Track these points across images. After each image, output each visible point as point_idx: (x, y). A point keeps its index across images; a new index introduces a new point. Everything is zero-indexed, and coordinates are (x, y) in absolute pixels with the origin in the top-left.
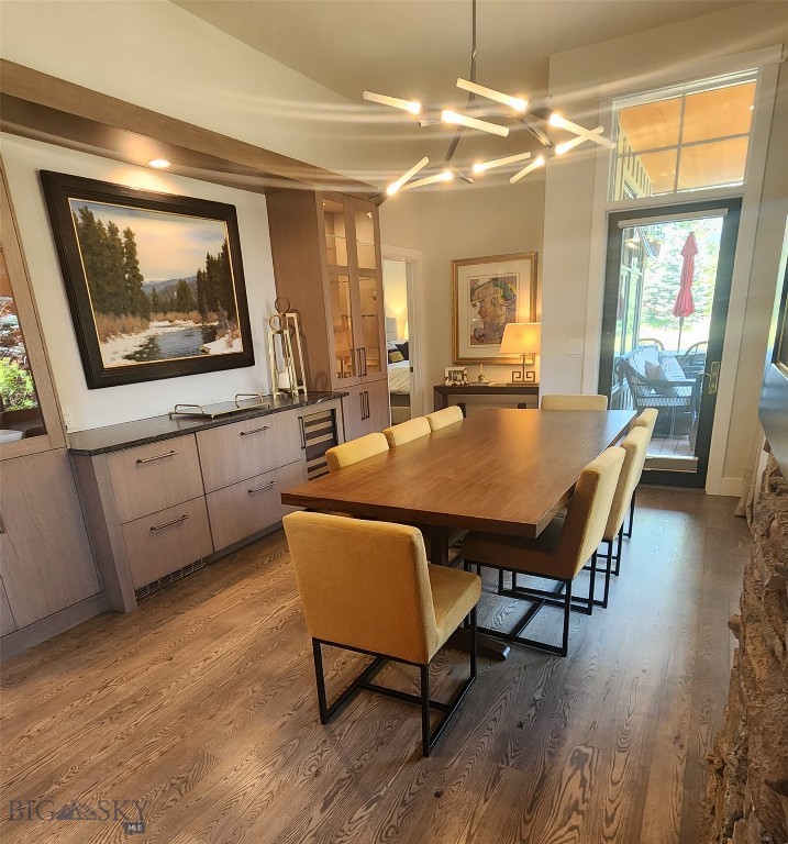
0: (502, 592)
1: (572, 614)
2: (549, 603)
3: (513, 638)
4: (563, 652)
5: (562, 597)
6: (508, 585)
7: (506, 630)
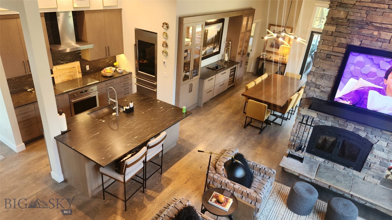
0: (271, 114)
1: (284, 120)
2: (279, 117)
3: (273, 122)
4: (281, 125)
5: (282, 117)
6: (272, 113)
7: (272, 120)
